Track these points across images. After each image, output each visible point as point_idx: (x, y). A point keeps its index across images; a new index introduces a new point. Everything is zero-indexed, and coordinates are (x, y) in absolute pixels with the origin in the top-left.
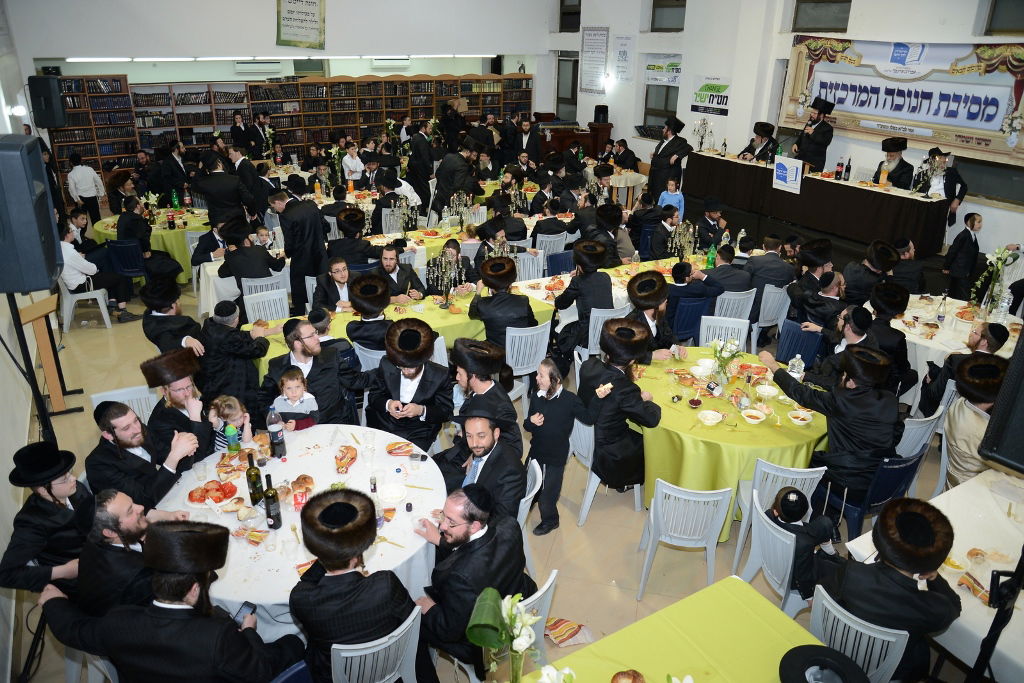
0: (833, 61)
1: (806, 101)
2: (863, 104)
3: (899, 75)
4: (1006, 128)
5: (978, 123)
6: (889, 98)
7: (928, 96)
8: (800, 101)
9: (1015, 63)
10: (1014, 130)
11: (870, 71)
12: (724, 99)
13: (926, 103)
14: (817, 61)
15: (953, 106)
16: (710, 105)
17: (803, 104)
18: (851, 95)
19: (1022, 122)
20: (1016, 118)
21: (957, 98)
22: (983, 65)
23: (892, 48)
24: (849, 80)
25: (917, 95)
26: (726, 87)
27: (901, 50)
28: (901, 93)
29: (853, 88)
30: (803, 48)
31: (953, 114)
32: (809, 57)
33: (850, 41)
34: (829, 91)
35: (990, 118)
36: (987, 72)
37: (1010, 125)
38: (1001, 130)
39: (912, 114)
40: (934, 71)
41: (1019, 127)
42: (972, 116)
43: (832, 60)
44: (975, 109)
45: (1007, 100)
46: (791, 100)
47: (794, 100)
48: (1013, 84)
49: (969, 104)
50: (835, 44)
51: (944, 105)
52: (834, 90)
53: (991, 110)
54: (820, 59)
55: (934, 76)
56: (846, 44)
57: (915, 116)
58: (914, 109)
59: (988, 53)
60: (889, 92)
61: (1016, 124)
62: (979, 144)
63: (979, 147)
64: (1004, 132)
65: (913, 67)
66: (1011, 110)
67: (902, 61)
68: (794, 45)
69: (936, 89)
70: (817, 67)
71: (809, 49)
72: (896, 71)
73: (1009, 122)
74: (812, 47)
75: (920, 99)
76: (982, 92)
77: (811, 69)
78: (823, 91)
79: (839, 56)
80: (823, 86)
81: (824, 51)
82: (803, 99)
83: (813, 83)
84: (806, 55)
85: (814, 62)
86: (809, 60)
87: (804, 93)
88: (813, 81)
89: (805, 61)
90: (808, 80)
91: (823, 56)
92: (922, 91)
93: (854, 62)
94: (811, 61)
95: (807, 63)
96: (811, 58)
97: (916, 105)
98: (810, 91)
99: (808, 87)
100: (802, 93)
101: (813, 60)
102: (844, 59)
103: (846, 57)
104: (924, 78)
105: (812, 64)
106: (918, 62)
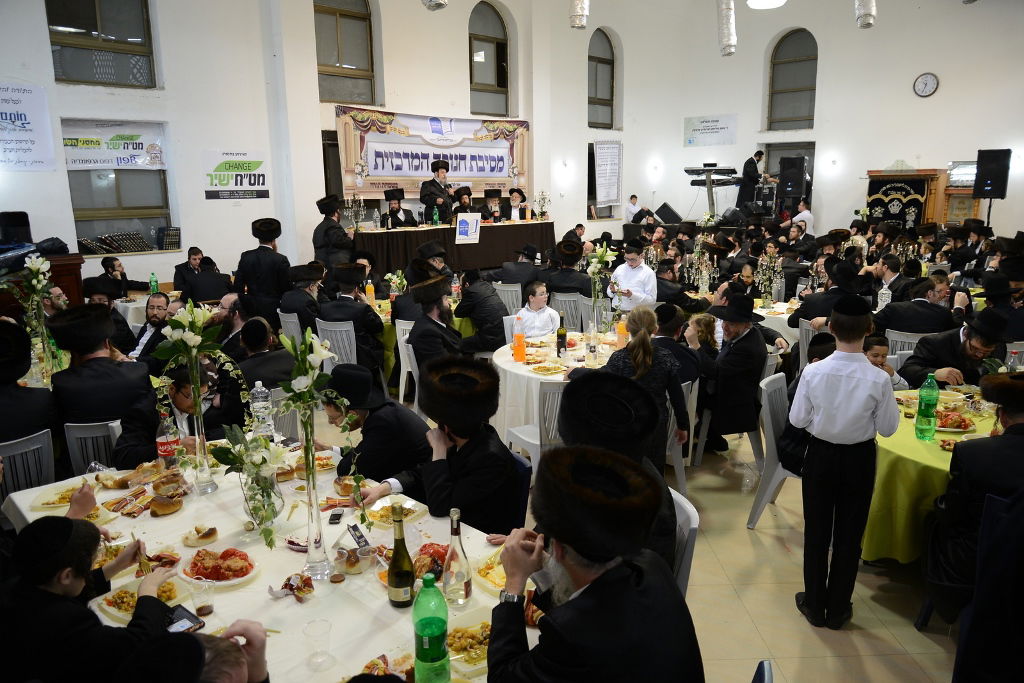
0: (384, 132)
1: (363, 171)
2: (417, 168)
4: (511, 174)
5: (496, 173)
7: (463, 158)
8: (357, 171)
9: (507, 133)
10: (515, 175)
11: (419, 140)
12: (260, 178)
13: (462, 162)
14: (367, 132)
15: (480, 164)
16: (239, 188)
17: (360, 174)
18: (405, 162)
19: (517, 170)
20: (515, 167)
21: (480, 158)
22: (492, 135)
24: (401, 149)
25: (456, 157)
26: (259, 163)
27: (435, 123)
29: (406, 156)
30: (347, 118)
31: (482, 169)
32: (357, 128)
33: (393, 114)
34: (385, 160)
35: (501, 169)
36: (495, 139)
37: (513, 172)
38: (509, 176)
39: (455, 172)
40: (464, 139)
41: (517, 174)
42: (492, 169)
43: (382, 131)
44: (493, 164)
45: (507, 157)
46: (346, 171)
47: (349, 171)
48: (509, 146)
49: (489, 161)
50: (380, 116)
51: (474, 163)
52: (389, 160)
53: (501, 164)
54: (370, 129)
55: (465, 143)
56: (391, 118)
59: (491, 127)
61: (515, 171)
64: (511, 177)
66: (511, 163)
68: (338, 115)
69: (468, 152)
71: (354, 119)
73: (512, 170)
74: (359, 117)
75: (459, 161)
76: (496, 152)
77: (362, 139)
78: (379, 160)
79: (388, 126)
80: (378, 155)
81: (373, 123)
82: (359, 169)
83: (366, 153)
84: (353, 126)
85: (363, 133)
86: (358, 131)
87: (360, 163)
88: (366, 151)
89: (354, 132)
90: (361, 150)
91: (372, 127)
92: (459, 155)
93: (404, 133)
94: (360, 132)
95: (356, 134)
96: (359, 129)
97: (456, 165)
98: (365, 161)
99: (362, 157)
100: (357, 164)
101: (362, 131)
102: (393, 130)
103: (395, 129)
104: (460, 144)
105: (362, 135)
106: (451, 133)
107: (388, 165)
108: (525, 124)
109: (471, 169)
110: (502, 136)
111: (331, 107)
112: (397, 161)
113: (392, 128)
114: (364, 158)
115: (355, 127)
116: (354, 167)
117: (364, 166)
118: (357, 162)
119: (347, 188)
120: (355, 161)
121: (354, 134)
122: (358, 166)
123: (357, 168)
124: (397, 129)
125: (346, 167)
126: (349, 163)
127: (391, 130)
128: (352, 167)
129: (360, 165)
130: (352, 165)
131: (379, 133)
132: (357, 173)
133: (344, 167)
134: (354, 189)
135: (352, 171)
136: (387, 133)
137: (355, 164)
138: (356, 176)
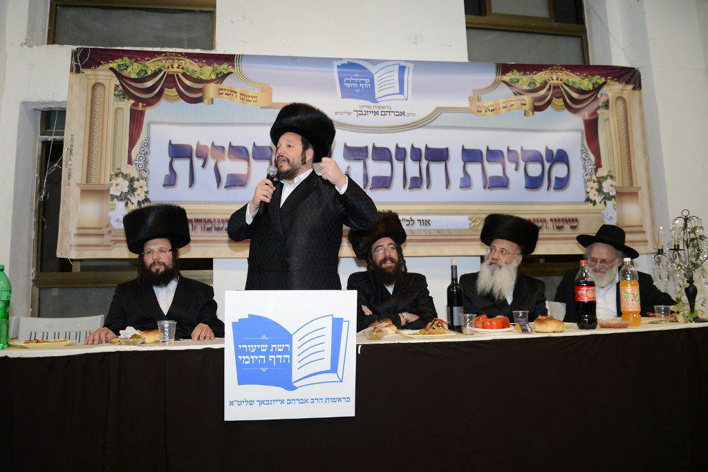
0: (199, 100)
1: (132, 190)
4: (594, 195)
5: (544, 194)
6: (356, 166)
7: (439, 155)
8: (114, 191)
9: (575, 95)
10: (608, 197)
13: (437, 169)
14: (150, 103)
15: (494, 170)
17: (124, 197)
19: (614, 183)
20: (604, 178)
21: (494, 155)
22: (527, 98)
23: (336, 70)
24: (248, 138)
25: (416, 155)
28: (381, 154)
30: (104, 74)
31: (500, 183)
32: (126, 94)
33: (229, 59)
34: (198, 163)
35: (562, 184)
36: (537, 109)
37: (600, 190)
38: (588, 200)
39: (416, 192)
40: (439, 111)
41: (613, 193)
42: (533, 183)
43: (193, 96)
44: (534, 170)
45: (580, 154)
46: (84, 192)
47: (93, 191)
48: (582, 127)
49: (522, 164)
50: (192, 67)
51: (474, 169)
52: (211, 163)
53: (559, 170)
54: (159, 95)
55: (444, 119)
56: (224, 67)
57: (421, 194)
58: (416, 183)
59: (525, 81)
61: (607, 186)
62: (559, 228)
63: (560, 234)
64: (594, 203)
65: (397, 105)
66: (591, 167)
67: (368, 94)
68: (76, 69)
69: (454, 141)
70: (150, 114)
71: (119, 76)
72: (360, 113)
73: (596, 185)
74: (133, 70)
75: (424, 163)
76: (541, 142)
77: (136, 119)
78: (182, 166)
79: (211, 89)
80: (178, 152)
81: (171, 80)
82: (124, 185)
83: (147, 150)
84: (115, 90)
85: (141, 104)
86: (126, 100)
87: (125, 173)
88: (146, 144)
89: (115, 103)
90: (132, 144)
91: (167, 91)
92: (427, 148)
93: (255, 99)
94: (132, 101)
95: (120, 108)
96: (132, 96)
97: (418, 175)
98: (141, 166)
99: (133, 158)
100: (117, 175)
101: (138, 100)
102: (226, 94)
103: (231, 91)
104: (426, 123)
105: (136, 108)
106: (401, 97)
107: (205, 175)
108: (629, 76)
109: (466, 183)
110: (560, 102)
111: (63, 54)
112: (231, 167)
113: (222, 89)
114: (137, 162)
115: (121, 93)
116: (108, 182)
117: (136, 178)
118: (117, 171)
119: (83, 232)
120: (113, 169)
121: (116, 107)
122: (120, 180)
123: (117, 185)
124: (236, 93)
125: (84, 182)
126: (94, 172)
127: (220, 94)
128: (102, 182)
129: (125, 176)
130: (103, 177)
131: (185, 103)
132: (116, 197)
133: (80, 182)
134: (103, 235)
135: (101, 193)
136: (205, 101)
137: (111, 175)
138: (110, 202)
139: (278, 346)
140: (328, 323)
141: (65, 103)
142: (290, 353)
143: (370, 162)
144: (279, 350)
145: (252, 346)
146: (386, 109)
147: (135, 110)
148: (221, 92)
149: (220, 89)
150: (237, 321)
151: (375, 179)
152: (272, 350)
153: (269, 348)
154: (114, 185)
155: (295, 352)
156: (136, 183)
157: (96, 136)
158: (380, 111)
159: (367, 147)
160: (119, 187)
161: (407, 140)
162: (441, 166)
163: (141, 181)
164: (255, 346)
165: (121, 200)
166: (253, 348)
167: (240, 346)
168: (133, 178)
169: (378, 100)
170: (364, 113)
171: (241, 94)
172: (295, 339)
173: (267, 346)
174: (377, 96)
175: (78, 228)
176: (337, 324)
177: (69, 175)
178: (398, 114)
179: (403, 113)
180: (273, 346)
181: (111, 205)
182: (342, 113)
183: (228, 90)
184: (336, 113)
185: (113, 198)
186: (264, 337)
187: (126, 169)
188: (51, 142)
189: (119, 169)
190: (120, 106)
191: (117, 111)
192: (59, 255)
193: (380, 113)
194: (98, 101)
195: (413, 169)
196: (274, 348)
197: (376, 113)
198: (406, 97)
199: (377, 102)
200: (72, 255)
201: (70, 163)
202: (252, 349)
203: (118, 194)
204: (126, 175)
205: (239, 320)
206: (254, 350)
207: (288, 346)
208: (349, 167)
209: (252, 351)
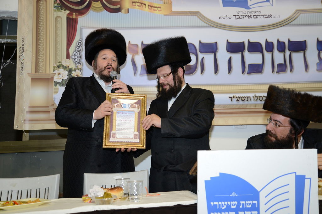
0: (118, 10)
3: (245, 22)
6: (236, 57)
8: (57, 79)
11: (195, 20)
13: (297, 57)
14: (82, 13)
25: (281, 47)
28: (255, 47)
32: (63, 6)
43: (114, 7)
46: (34, 80)
47: (40, 79)
52: (129, 57)
54: (88, 7)
57: (286, 76)
58: (282, 68)
60: (234, 48)
65: (266, 10)
67: (243, 3)
69: (310, 35)
72: (238, 17)
75: (288, 53)
77: (72, 25)
79: (127, 2)
82: (64, 74)
83: (81, 48)
84: (54, 3)
85: (74, 14)
86: (63, 10)
87: (65, 65)
88: (79, 44)
89: (55, 13)
90: (69, 43)
91: (94, 4)
92: (289, 41)
93: (160, 9)
94: (68, 12)
95: (60, 17)
96: (67, 8)
97: (283, 62)
98: (77, 60)
99: (71, 54)
100: (59, 67)
101: (72, 10)
102: (138, 6)
103: (141, 3)
104: (288, 22)
105: (71, 17)
106: (268, 4)
113: (135, 2)
114: (73, 57)
115: (59, 5)
116: (52, 72)
117: (73, 69)
118: (59, 64)
119: (34, 110)
120: (56, 63)
121: (56, 16)
122: (61, 70)
123: (59, 74)
124: (145, 4)
125: (34, 72)
126: (41, 65)
127: (133, 6)
128: (48, 72)
129: (65, 68)
130: (48, 68)
131: (108, 12)
132: (59, 83)
133: (30, 72)
134: (49, 112)
135: (47, 80)
136: (123, 11)
137: (54, 66)
138: (54, 87)
139: (247, 202)
140: (292, 180)
141: (16, 13)
142: (258, 209)
143: (246, 53)
144: (248, 206)
145: (223, 203)
146: (257, 14)
147: (70, 18)
148: (134, 4)
149: (133, 2)
150: (210, 179)
151: (250, 66)
152: (241, 207)
153: (239, 204)
154: (57, 74)
155: (263, 208)
156: (73, 72)
157: (42, 37)
158: (252, 15)
159: (243, 42)
160: (60, 76)
161: (273, 36)
162: (301, 55)
163: (77, 71)
164: (226, 203)
165: (63, 85)
166: (224, 204)
167: (212, 203)
168: (71, 68)
169: (250, 7)
170: (241, 17)
171: (149, 5)
172: (262, 195)
173: (236, 203)
174: (249, 4)
175: (30, 107)
176: (300, 181)
177: (22, 68)
178: (266, 16)
179: (270, 16)
180: (242, 202)
181: (55, 89)
182: (224, 18)
183: (139, 3)
184: (220, 18)
185: (57, 84)
186: (234, 194)
187: (66, 62)
188: (4, 44)
189: (60, 62)
190: (59, 15)
191: (57, 18)
192: (15, 128)
193: (252, 17)
194: (42, 11)
195: (279, 58)
196: (243, 204)
197: (250, 17)
198: (272, 4)
199: (250, 8)
200: (27, 127)
201: (22, 58)
202: (223, 206)
203: (60, 81)
204: (66, 66)
205: (211, 178)
206: (225, 207)
207: (256, 202)
208: (230, 58)
209: (223, 208)
